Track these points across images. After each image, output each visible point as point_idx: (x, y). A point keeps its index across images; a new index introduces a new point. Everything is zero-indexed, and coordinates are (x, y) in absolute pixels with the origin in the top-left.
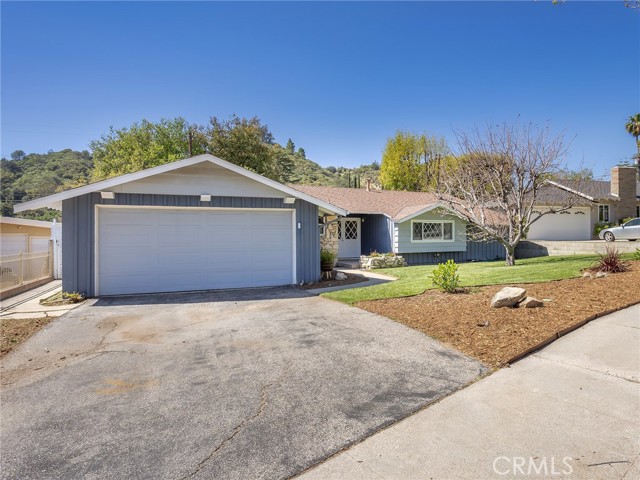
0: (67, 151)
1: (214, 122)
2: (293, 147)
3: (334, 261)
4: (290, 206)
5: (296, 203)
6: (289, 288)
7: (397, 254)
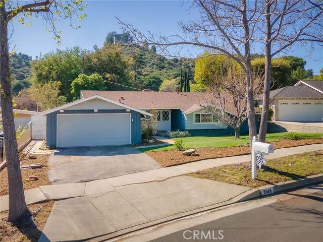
3: (155, 132)
4: (129, 112)
5: (132, 111)
6: (128, 145)
7: (186, 130)
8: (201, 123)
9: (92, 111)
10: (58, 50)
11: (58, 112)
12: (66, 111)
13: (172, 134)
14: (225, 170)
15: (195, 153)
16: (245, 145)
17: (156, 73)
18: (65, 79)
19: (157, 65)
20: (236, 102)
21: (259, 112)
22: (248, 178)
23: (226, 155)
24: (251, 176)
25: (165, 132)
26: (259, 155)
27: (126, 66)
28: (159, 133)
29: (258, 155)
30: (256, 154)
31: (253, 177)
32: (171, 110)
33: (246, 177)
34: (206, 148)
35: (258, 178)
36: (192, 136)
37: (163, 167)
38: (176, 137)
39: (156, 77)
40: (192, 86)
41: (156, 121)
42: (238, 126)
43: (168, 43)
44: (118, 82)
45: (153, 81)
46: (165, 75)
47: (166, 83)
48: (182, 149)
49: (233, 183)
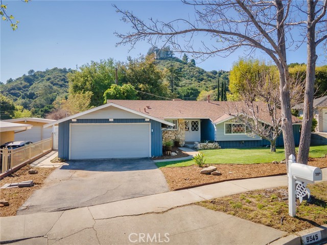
0: (55, 69)
1: (129, 59)
2: (187, 59)
3: (182, 143)
4: (148, 122)
5: (151, 121)
6: (146, 159)
7: (216, 141)
8: (232, 134)
9: (107, 121)
10: (92, 62)
11: (70, 121)
12: (79, 121)
13: (199, 146)
14: (250, 200)
15: (216, 171)
16: (281, 162)
17: (195, 84)
18: (98, 90)
19: (196, 77)
20: (272, 110)
21: (300, 122)
22: (282, 215)
23: (256, 175)
24: (287, 211)
25: (193, 143)
26: (299, 183)
27: (159, 76)
28: (187, 144)
29: (297, 182)
30: (294, 180)
31: (291, 213)
32: (201, 119)
33: (279, 213)
34: (232, 165)
35: (299, 216)
36: (223, 148)
37: (171, 191)
38: (205, 149)
39: (194, 88)
40: (229, 96)
41: (184, 132)
42: (274, 138)
43: (174, 32)
44: (151, 92)
45: (191, 93)
46: (204, 87)
47: (203, 94)
48: (204, 165)
49: (260, 222)
